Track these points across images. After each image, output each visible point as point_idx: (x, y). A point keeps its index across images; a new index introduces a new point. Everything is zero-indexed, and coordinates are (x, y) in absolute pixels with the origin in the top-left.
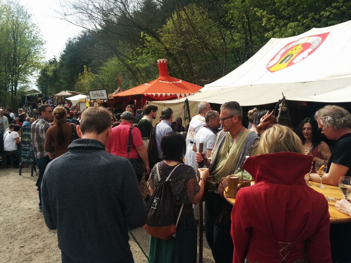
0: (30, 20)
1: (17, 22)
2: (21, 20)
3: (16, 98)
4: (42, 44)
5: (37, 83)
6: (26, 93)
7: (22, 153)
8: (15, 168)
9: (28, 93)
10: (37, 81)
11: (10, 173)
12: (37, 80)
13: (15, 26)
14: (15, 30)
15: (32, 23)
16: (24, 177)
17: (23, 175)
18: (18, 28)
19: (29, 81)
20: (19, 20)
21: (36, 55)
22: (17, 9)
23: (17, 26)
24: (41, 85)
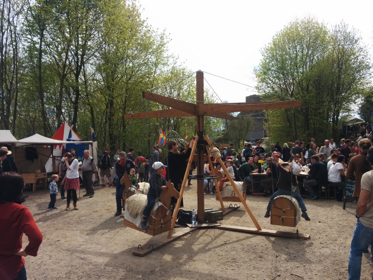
0: (357, 45)
1: (343, 50)
2: (347, 47)
3: (337, 128)
4: (369, 68)
5: (360, 111)
6: (348, 123)
7: (347, 186)
8: (338, 201)
9: (350, 122)
10: (359, 110)
11: (333, 206)
12: (359, 108)
13: (341, 54)
14: (341, 58)
15: (358, 48)
16: (348, 211)
17: (347, 210)
18: (343, 56)
19: (351, 109)
20: (345, 47)
21: (362, 81)
22: (344, 36)
23: (343, 54)
24: (363, 113)
